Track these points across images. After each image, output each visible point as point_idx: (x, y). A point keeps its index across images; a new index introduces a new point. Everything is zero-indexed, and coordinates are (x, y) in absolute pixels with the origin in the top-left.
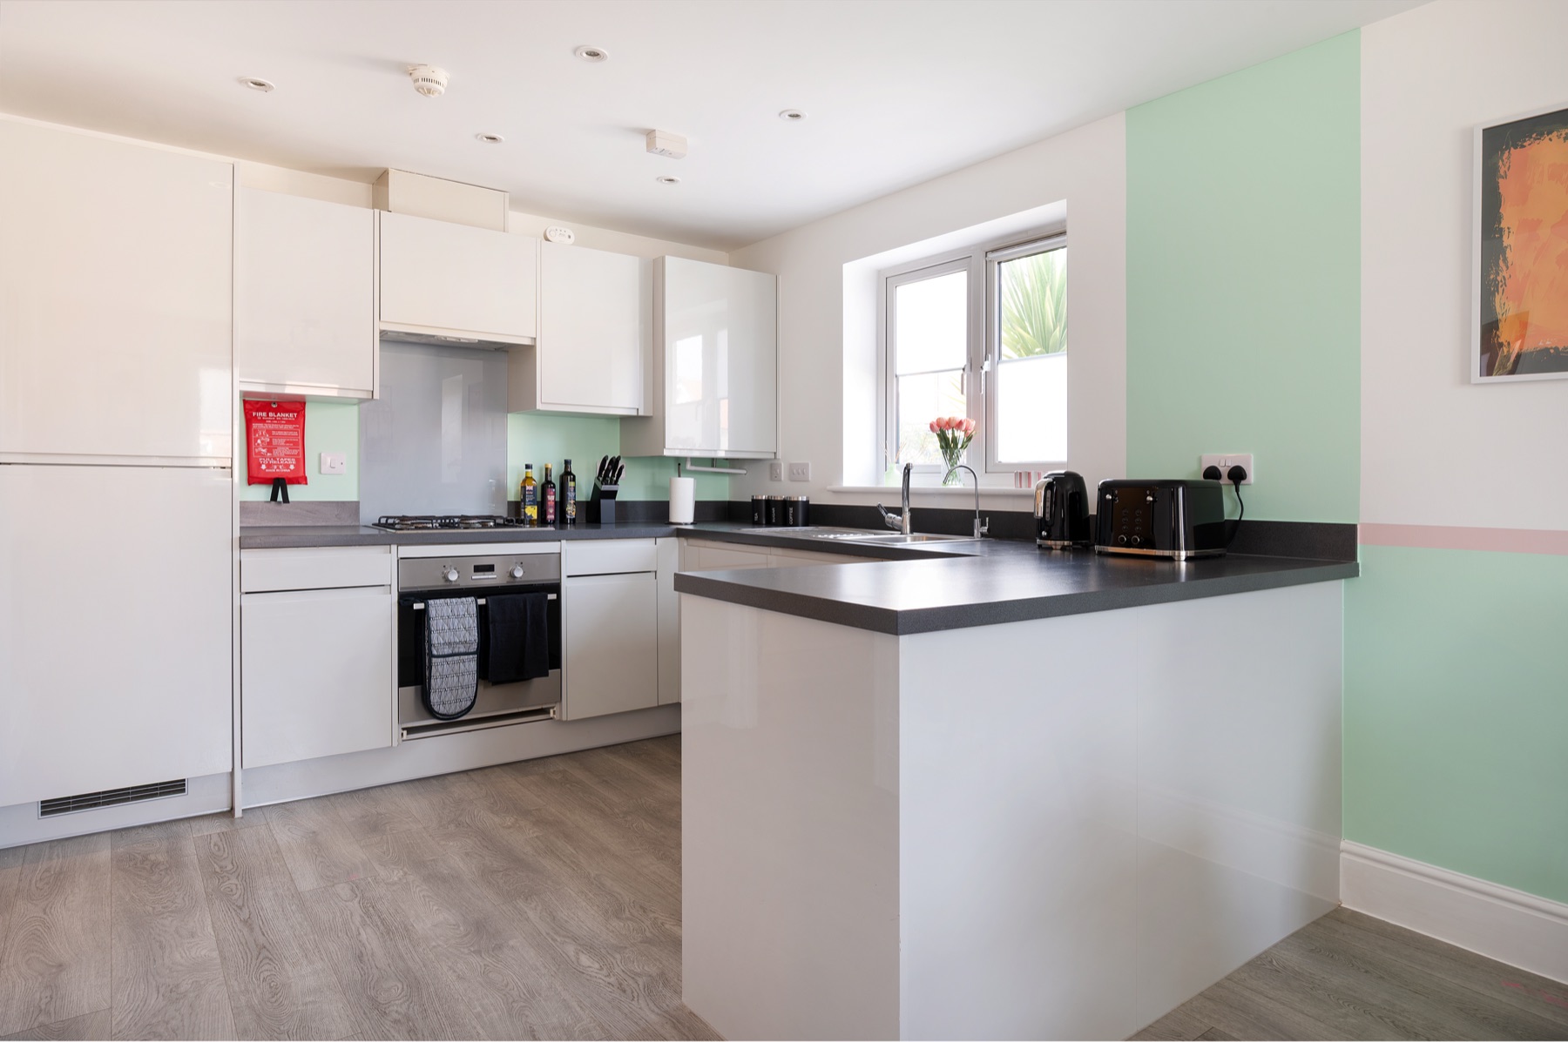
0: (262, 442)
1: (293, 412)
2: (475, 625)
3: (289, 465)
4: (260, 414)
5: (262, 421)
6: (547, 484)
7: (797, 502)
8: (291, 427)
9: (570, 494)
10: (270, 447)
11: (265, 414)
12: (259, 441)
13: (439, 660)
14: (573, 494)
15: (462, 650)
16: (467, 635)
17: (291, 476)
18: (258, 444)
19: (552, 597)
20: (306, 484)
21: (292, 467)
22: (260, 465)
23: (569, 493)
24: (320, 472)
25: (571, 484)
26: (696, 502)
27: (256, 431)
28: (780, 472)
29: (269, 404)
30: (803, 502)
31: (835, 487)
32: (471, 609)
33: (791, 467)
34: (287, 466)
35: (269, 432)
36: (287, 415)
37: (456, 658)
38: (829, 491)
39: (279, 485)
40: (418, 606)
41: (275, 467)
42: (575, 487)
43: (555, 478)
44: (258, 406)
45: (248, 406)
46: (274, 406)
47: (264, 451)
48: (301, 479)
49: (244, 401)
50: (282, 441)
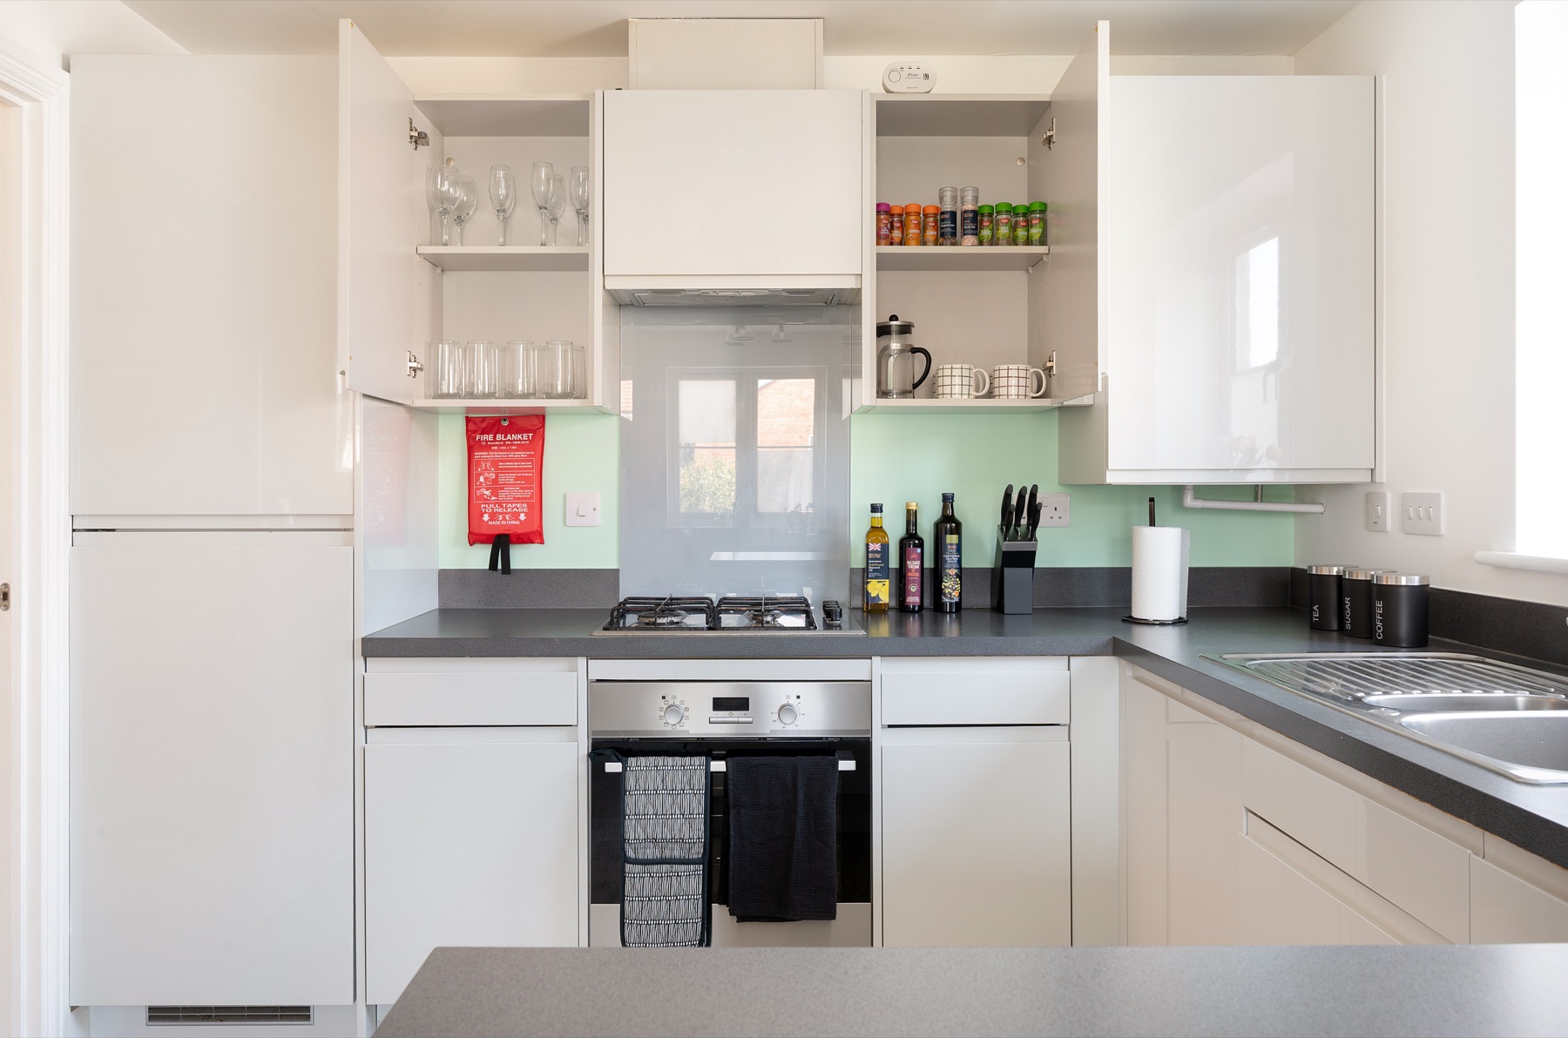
0: (486, 479)
1: (528, 431)
2: (702, 810)
3: (519, 514)
4: (485, 437)
5: (487, 448)
6: (911, 538)
7: (1397, 587)
8: (523, 454)
9: (950, 558)
10: (495, 487)
11: (491, 437)
12: (482, 479)
13: (638, 868)
14: (955, 558)
15: (677, 854)
16: (686, 828)
17: (520, 531)
18: (481, 483)
19: (847, 765)
20: (542, 542)
21: (522, 517)
22: (482, 516)
23: (947, 557)
24: (565, 524)
25: (952, 539)
26: (1192, 570)
27: (478, 462)
28: (1384, 510)
29: (498, 420)
30: (1411, 589)
31: (1498, 554)
32: (695, 781)
33: (1405, 499)
34: (516, 515)
35: (495, 463)
36: (519, 436)
37: (665, 867)
38: (1480, 563)
39: (501, 543)
40: (613, 767)
41: (501, 517)
42: (959, 546)
43: (926, 529)
44: (484, 425)
45: (472, 427)
46: (505, 424)
47: (487, 493)
48: (533, 536)
49: (467, 418)
50: (510, 478)
